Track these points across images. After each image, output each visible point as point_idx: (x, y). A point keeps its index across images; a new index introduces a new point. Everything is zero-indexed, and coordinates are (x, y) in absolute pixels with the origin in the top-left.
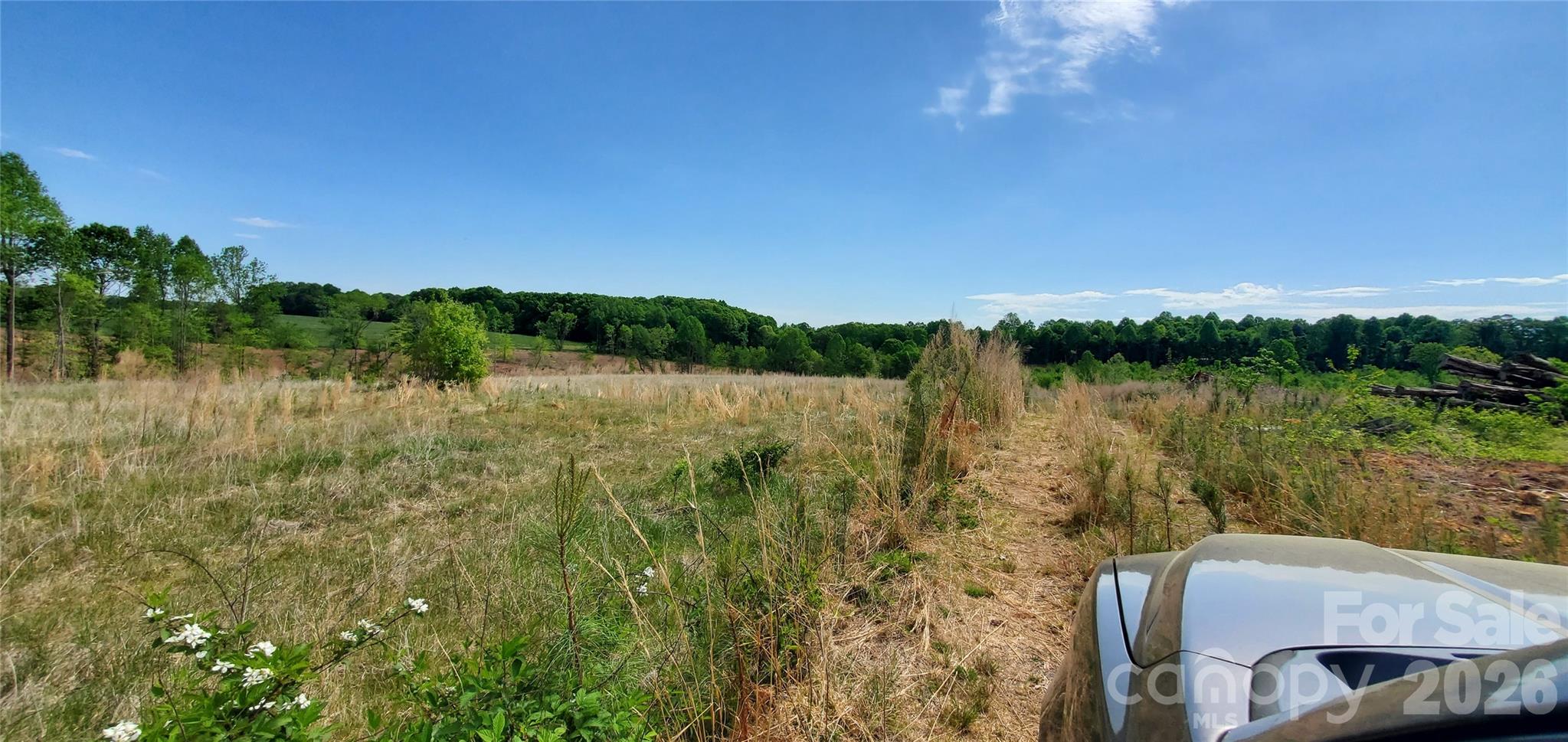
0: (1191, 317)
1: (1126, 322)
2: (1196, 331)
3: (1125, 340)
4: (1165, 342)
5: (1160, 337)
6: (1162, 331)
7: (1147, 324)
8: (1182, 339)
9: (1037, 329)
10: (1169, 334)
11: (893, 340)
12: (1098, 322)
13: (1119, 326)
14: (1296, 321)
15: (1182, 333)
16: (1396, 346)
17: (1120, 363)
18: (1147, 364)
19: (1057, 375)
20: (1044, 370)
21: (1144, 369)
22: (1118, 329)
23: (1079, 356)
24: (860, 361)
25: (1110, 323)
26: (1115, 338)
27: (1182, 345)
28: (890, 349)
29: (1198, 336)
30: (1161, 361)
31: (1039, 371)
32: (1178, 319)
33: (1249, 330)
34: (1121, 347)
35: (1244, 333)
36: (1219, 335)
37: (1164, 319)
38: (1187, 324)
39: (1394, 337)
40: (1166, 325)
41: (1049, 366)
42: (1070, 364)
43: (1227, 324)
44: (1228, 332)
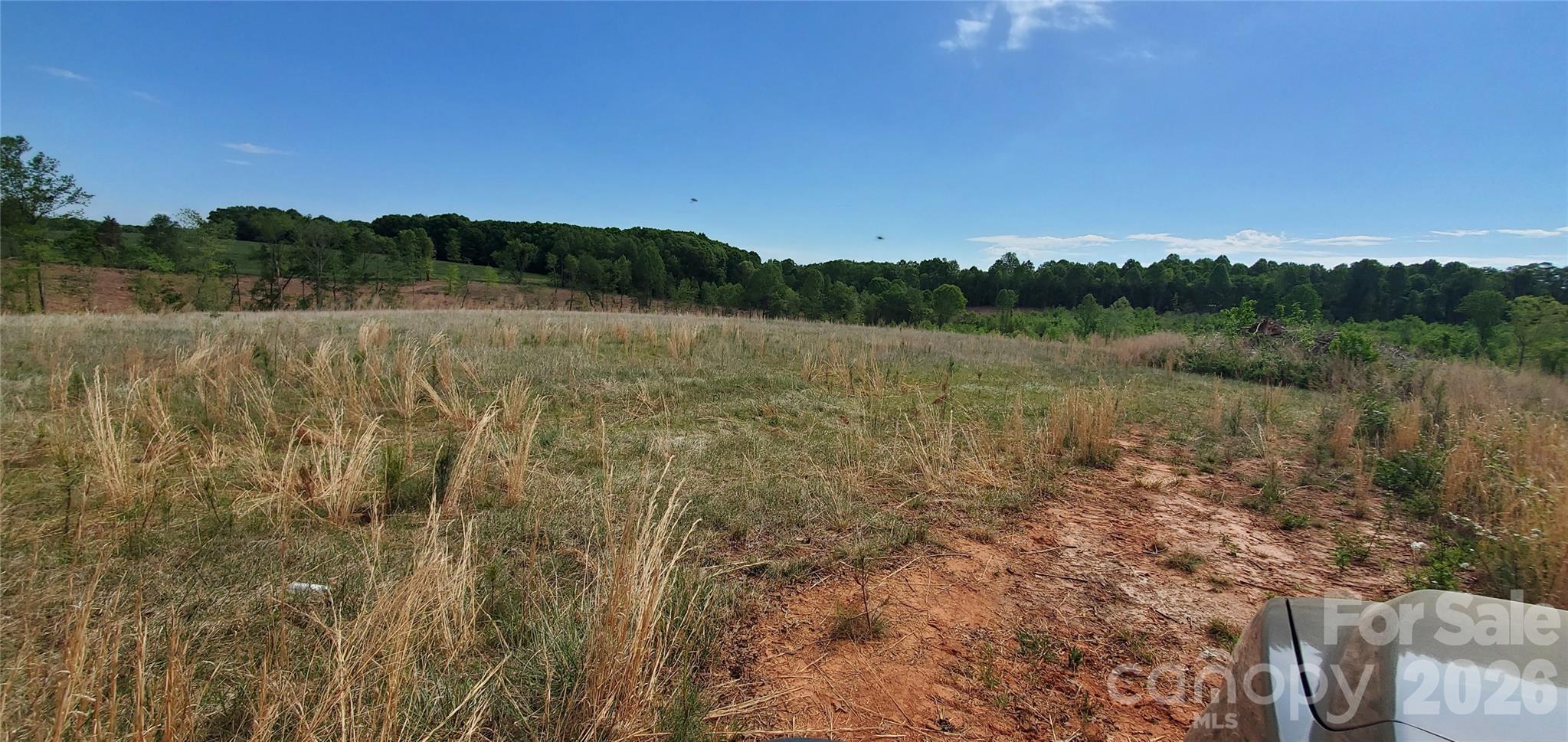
0: (1199, 261)
1: (1132, 265)
2: (1205, 276)
3: (1129, 283)
4: (1172, 287)
5: (1166, 281)
6: (1169, 273)
7: (1154, 266)
8: (1190, 284)
9: (1035, 270)
10: (1176, 278)
11: (880, 279)
12: (1101, 263)
13: (1124, 267)
14: (1313, 266)
15: (1190, 277)
16: (1420, 295)
17: (1123, 309)
18: (1151, 310)
19: (1054, 319)
20: (1041, 314)
21: (1147, 315)
22: (1123, 272)
23: (1080, 300)
24: (840, 301)
25: (1114, 265)
26: (1118, 281)
27: (1189, 290)
28: (875, 288)
29: (1208, 281)
30: (1167, 307)
31: (1035, 315)
32: (1187, 262)
33: (1263, 276)
34: (1124, 291)
35: (1257, 279)
36: (1230, 280)
37: (1172, 259)
38: (1196, 268)
39: (1419, 285)
40: (1174, 269)
41: (1047, 311)
42: (1069, 308)
43: (1240, 268)
44: (1239, 277)
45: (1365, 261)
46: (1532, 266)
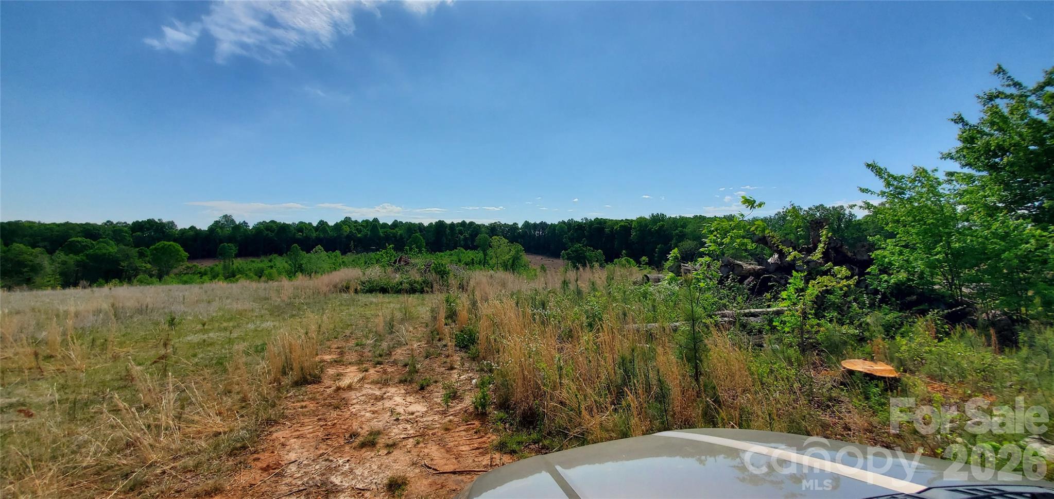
0: (363, 221)
1: (322, 224)
2: (368, 230)
3: (322, 236)
4: (350, 237)
5: (345, 234)
6: (346, 229)
7: (337, 224)
8: (359, 235)
9: (251, 228)
10: (351, 232)
11: (79, 239)
12: (301, 223)
13: (317, 225)
14: (419, 224)
15: (360, 231)
16: (462, 237)
17: (320, 256)
18: (338, 252)
19: (270, 264)
20: (259, 260)
21: (336, 256)
22: (317, 229)
23: (288, 249)
24: (21, 264)
25: (310, 224)
26: (314, 235)
27: (359, 239)
28: (73, 249)
29: (369, 233)
30: (347, 250)
31: (254, 262)
32: (356, 222)
33: (397, 229)
34: (319, 241)
35: (394, 231)
36: (381, 232)
37: (347, 221)
38: (362, 225)
39: (461, 233)
40: (349, 226)
41: (263, 258)
42: (281, 254)
43: (385, 225)
44: (385, 230)
45: (440, 221)
46: (495, 223)
